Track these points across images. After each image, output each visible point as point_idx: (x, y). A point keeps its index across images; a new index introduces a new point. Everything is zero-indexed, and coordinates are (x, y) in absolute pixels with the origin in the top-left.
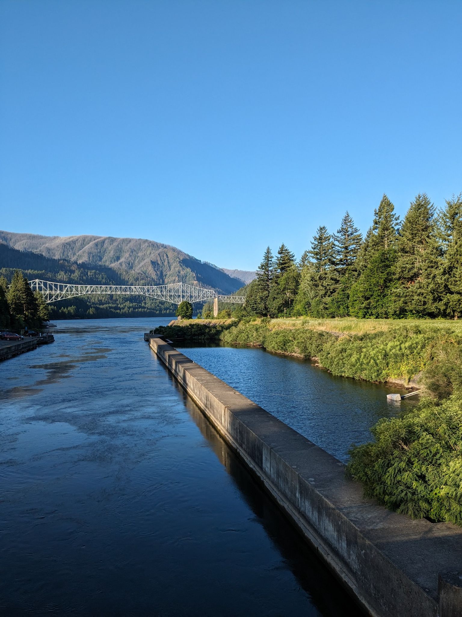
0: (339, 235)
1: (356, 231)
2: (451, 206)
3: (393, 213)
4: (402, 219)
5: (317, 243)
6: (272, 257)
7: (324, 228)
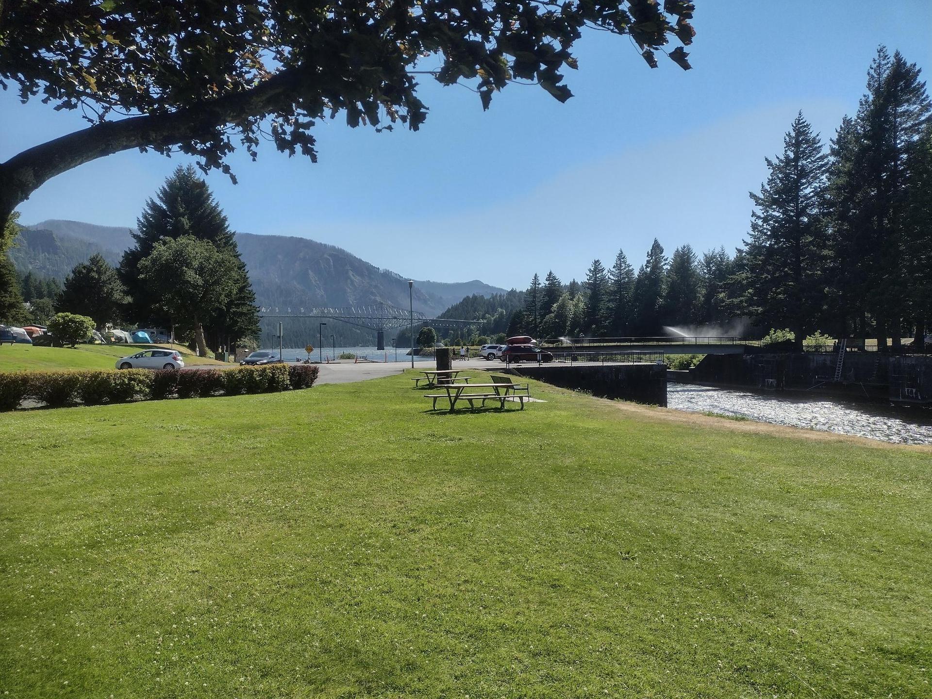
0: (614, 270)
1: (629, 266)
2: (707, 257)
3: (662, 255)
4: (670, 260)
5: (591, 275)
6: (539, 284)
7: (598, 261)
